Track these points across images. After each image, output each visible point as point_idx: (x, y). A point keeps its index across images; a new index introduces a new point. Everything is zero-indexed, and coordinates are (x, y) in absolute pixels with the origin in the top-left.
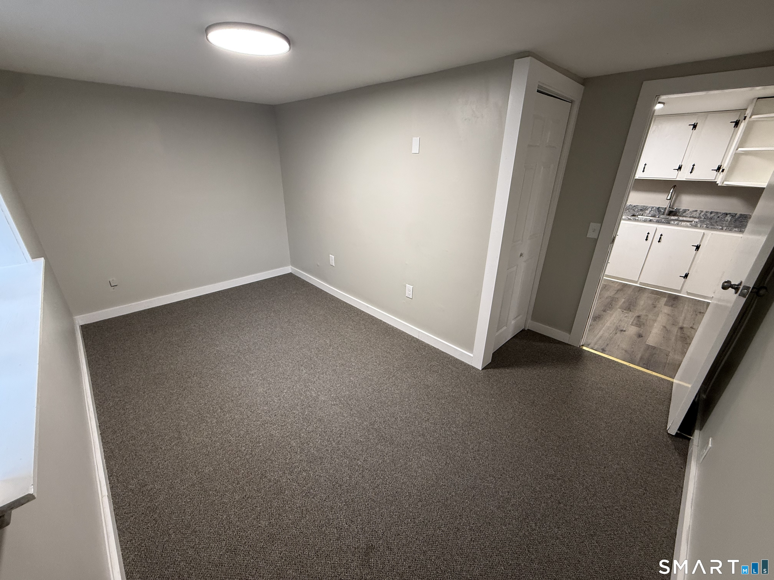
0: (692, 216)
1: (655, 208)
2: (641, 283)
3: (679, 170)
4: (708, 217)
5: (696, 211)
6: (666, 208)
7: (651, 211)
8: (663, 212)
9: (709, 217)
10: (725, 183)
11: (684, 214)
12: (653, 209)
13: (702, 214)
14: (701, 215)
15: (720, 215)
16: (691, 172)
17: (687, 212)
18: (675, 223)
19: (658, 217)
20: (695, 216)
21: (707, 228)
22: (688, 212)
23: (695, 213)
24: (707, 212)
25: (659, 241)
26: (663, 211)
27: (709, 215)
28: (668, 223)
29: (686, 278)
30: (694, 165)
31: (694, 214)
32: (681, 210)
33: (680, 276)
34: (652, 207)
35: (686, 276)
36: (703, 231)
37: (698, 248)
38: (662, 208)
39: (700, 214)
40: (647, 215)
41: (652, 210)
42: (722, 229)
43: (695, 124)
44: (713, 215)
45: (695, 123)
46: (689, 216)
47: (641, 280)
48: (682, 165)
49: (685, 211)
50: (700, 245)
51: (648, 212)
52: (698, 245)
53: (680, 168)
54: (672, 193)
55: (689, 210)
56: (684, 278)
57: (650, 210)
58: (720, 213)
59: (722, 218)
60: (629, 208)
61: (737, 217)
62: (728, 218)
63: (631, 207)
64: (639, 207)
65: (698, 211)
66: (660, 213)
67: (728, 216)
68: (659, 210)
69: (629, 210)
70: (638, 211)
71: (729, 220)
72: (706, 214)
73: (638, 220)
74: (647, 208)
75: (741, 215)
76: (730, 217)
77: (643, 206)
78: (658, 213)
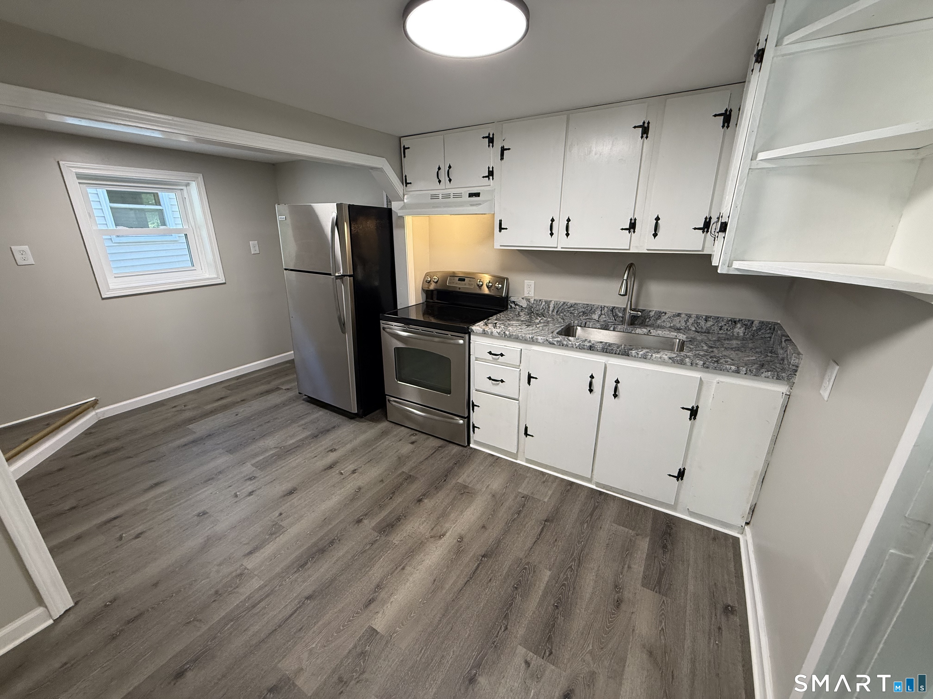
0: (674, 326)
1: (606, 309)
2: (598, 484)
3: (632, 230)
4: (702, 328)
5: (679, 315)
6: (625, 309)
7: (600, 315)
8: (622, 317)
9: (704, 328)
11: (659, 322)
12: (603, 312)
13: (691, 321)
14: (688, 324)
15: (723, 323)
16: (655, 235)
17: (664, 318)
18: (640, 356)
20: (678, 326)
21: (705, 367)
22: (666, 317)
23: (677, 319)
24: (698, 317)
25: (615, 396)
26: (620, 315)
27: (702, 323)
29: (682, 479)
30: (658, 219)
31: (676, 323)
32: (652, 314)
33: (670, 475)
34: (602, 308)
35: (681, 475)
36: (696, 375)
37: (694, 413)
38: (619, 309)
39: (686, 322)
41: (602, 314)
42: (737, 372)
43: (646, 125)
44: (709, 324)
45: (644, 123)
46: (668, 325)
47: (597, 478)
48: (635, 220)
49: (659, 315)
50: (697, 407)
51: (596, 317)
52: (693, 407)
53: (633, 226)
54: (626, 280)
55: (666, 313)
56: (678, 480)
57: (599, 313)
58: (723, 318)
59: (727, 330)
60: (563, 309)
61: (754, 328)
62: (739, 330)
63: (566, 307)
64: (580, 307)
65: (683, 316)
66: (617, 319)
67: (739, 325)
68: (614, 314)
69: (563, 313)
70: (580, 314)
71: (742, 334)
72: (698, 322)
73: (567, 345)
74: (593, 310)
75: (762, 323)
76: (742, 329)
77: (585, 306)
78: (614, 319)
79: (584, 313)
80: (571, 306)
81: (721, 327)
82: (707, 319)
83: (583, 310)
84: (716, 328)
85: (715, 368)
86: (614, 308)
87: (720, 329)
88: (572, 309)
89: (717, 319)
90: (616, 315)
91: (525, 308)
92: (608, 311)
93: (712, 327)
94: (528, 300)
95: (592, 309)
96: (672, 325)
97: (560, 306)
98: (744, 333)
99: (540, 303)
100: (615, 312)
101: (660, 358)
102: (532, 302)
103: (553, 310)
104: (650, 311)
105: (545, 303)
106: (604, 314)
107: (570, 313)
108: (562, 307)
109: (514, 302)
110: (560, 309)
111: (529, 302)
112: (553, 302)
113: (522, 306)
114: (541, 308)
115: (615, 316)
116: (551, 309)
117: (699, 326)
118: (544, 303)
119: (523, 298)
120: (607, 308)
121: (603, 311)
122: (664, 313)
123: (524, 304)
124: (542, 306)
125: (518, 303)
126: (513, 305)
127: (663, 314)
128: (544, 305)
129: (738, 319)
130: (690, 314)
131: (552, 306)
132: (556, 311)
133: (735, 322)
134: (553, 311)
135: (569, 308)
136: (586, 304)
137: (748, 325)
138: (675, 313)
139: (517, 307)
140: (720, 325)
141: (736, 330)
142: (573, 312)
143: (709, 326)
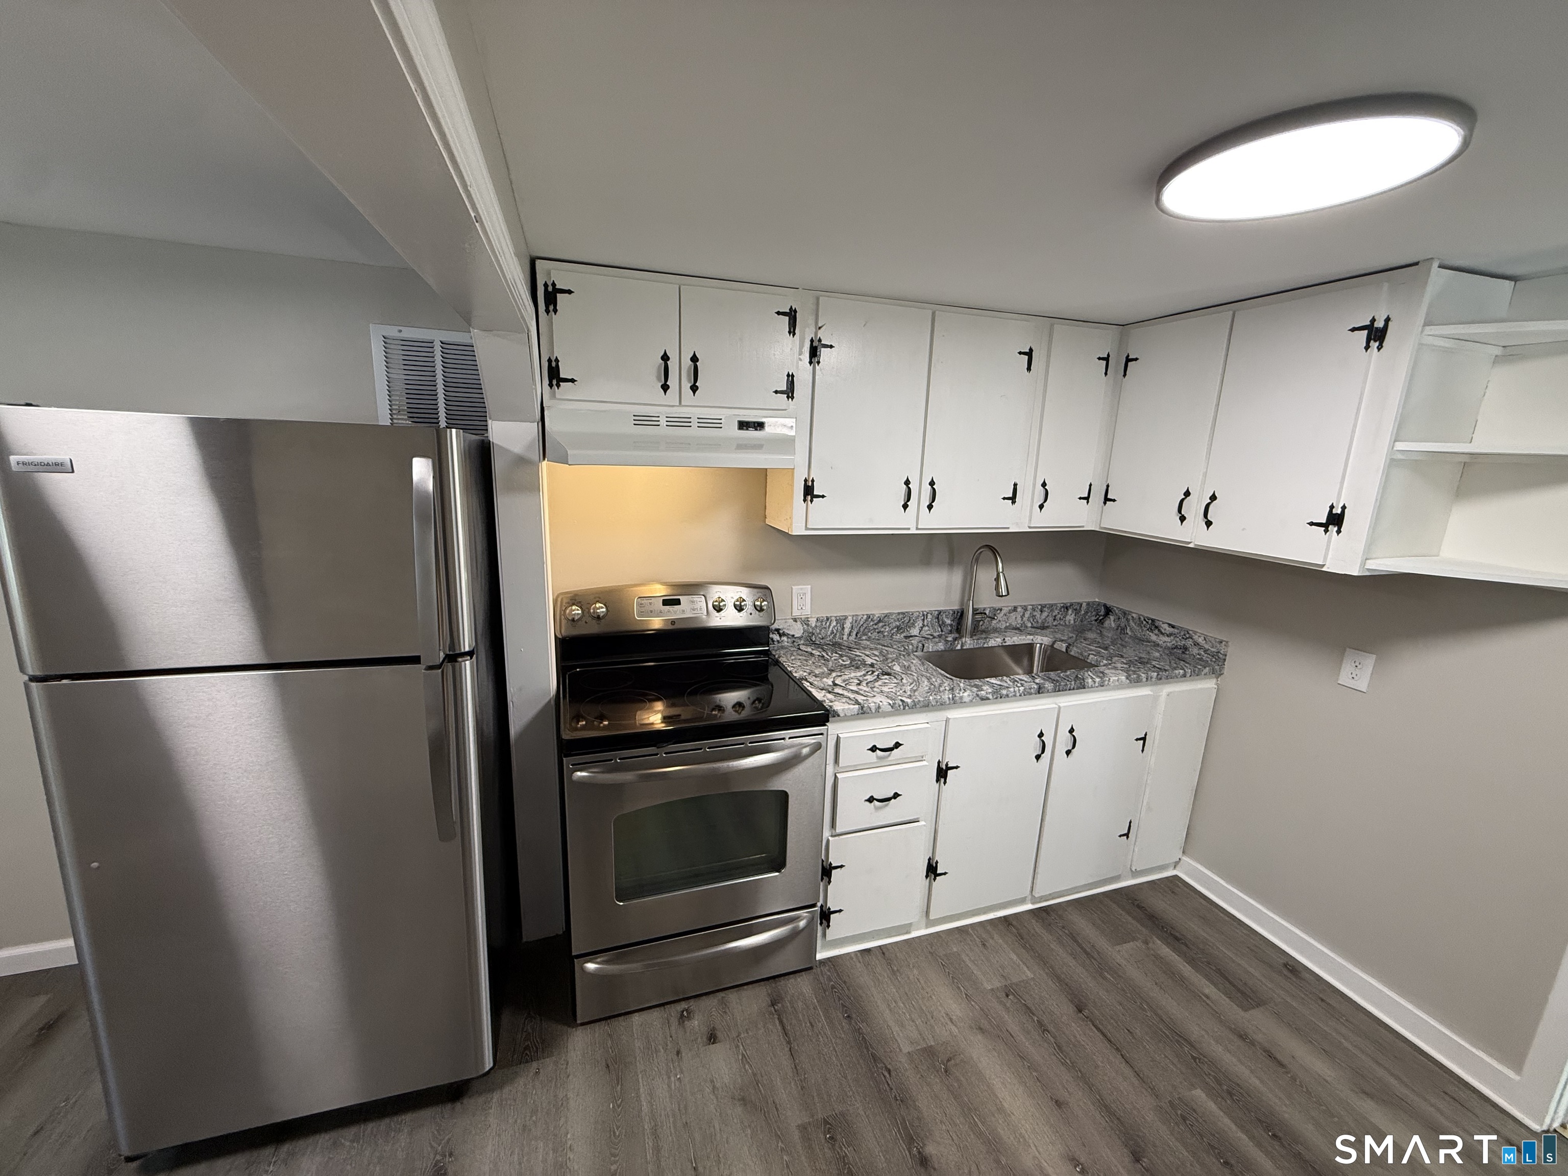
0: (1010, 625)
1: (929, 616)
3: (1012, 500)
4: (1038, 622)
5: (1015, 609)
6: (956, 613)
7: (922, 628)
8: (950, 625)
9: (1040, 621)
10: (1368, 565)
13: (1027, 614)
14: (1024, 619)
15: (1056, 612)
17: (1000, 616)
20: (1014, 624)
22: (1002, 614)
23: (1013, 615)
24: (1033, 608)
25: (1069, 753)
26: (948, 621)
29: (1130, 834)
33: (1117, 838)
34: (925, 616)
38: (948, 613)
39: (1022, 617)
41: (924, 626)
44: (1044, 615)
48: (1018, 485)
49: (994, 613)
51: (915, 631)
52: (1145, 734)
53: (1015, 494)
55: (1001, 610)
57: (921, 625)
58: (1057, 605)
59: (1060, 619)
60: (866, 628)
61: (1083, 612)
62: (1071, 617)
63: (871, 624)
64: (892, 621)
65: (1019, 609)
66: (944, 629)
67: (1070, 612)
68: (941, 622)
69: (867, 635)
70: (892, 632)
71: (1072, 622)
72: (1034, 614)
73: (1007, 696)
74: (912, 621)
75: (1088, 604)
76: (1073, 615)
77: (901, 616)
78: (940, 630)
79: (898, 628)
80: (880, 621)
81: (1055, 616)
82: (1042, 608)
83: (898, 623)
84: (1050, 619)
85: (1167, 678)
86: (940, 612)
87: (1054, 620)
88: (881, 624)
89: (1051, 607)
90: (944, 623)
91: (800, 638)
92: (932, 619)
93: (1047, 619)
94: (806, 622)
95: (910, 620)
96: (1008, 624)
97: (861, 623)
98: (1075, 620)
99: (828, 624)
100: (942, 620)
102: (813, 625)
103: (851, 632)
105: (837, 623)
106: (927, 626)
107: (878, 632)
108: (865, 625)
109: (778, 630)
110: (862, 629)
111: (808, 625)
112: (850, 619)
113: (793, 636)
114: (829, 633)
115: (942, 625)
116: (847, 631)
117: (1035, 620)
118: (834, 623)
119: (795, 620)
120: (931, 614)
121: (926, 621)
122: (999, 609)
123: (797, 630)
124: (831, 629)
125: (786, 631)
126: (776, 637)
127: (999, 612)
128: (834, 627)
129: (1069, 604)
130: (1025, 606)
131: (848, 625)
132: (855, 633)
133: (1066, 608)
134: (850, 635)
135: (876, 624)
136: (899, 614)
137: (1078, 609)
138: (1010, 608)
139: (785, 638)
140: (1054, 614)
141: (1068, 618)
142: (882, 629)
143: (1044, 617)
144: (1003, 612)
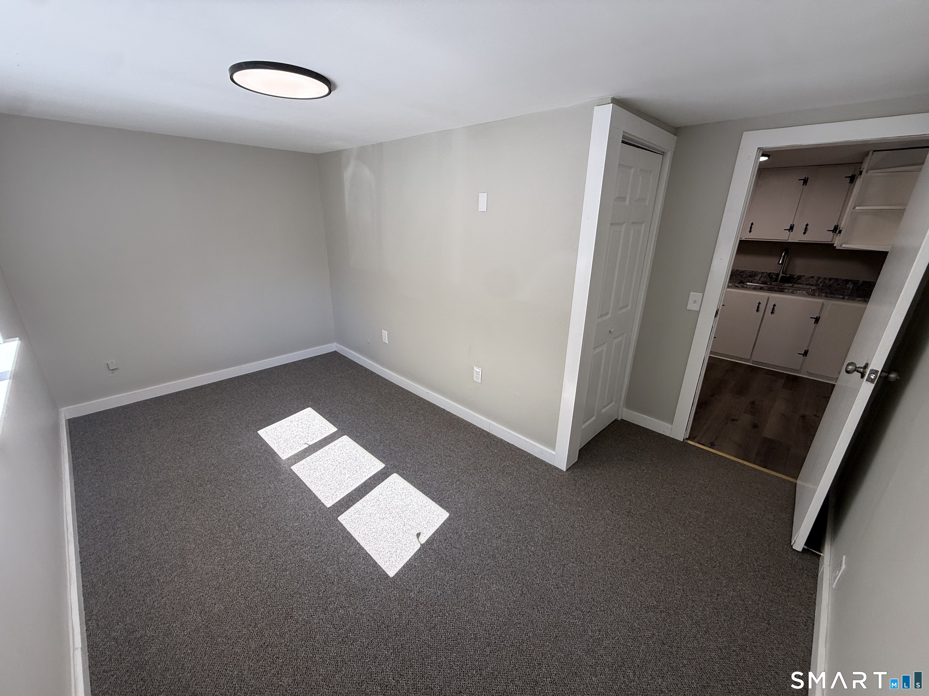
0: (809, 283)
1: (765, 274)
2: (754, 362)
3: (791, 230)
4: (827, 284)
5: (813, 277)
6: (778, 274)
7: (761, 277)
8: (776, 279)
10: (844, 246)
11: (799, 281)
14: (818, 282)
15: (840, 282)
16: (804, 233)
17: (803, 279)
18: (790, 292)
19: (770, 284)
20: (811, 283)
21: (826, 297)
23: (812, 279)
24: (825, 279)
25: (772, 313)
26: (774, 277)
27: (827, 282)
28: (781, 291)
29: (806, 356)
30: (807, 225)
31: (811, 281)
32: (796, 276)
33: (799, 354)
34: (763, 273)
35: (806, 353)
36: (821, 300)
37: (817, 320)
38: (774, 274)
40: (757, 282)
42: (843, 298)
43: (806, 179)
44: (831, 282)
46: (805, 283)
47: (754, 358)
48: (794, 225)
49: (800, 277)
50: (819, 317)
51: (758, 278)
52: (817, 317)
53: (791, 228)
54: (784, 256)
56: (803, 356)
58: (840, 279)
59: (842, 285)
61: (859, 285)
62: (850, 286)
63: (738, 272)
64: (747, 273)
65: (815, 278)
66: (772, 279)
67: (850, 283)
68: (770, 277)
70: (747, 277)
72: (825, 281)
74: (756, 274)
75: (864, 282)
76: (852, 285)
77: (751, 272)
78: (769, 279)
79: (750, 276)
80: (742, 272)
82: (830, 279)
84: (836, 283)
85: (832, 297)
86: (771, 273)
87: (838, 285)
89: (837, 280)
90: (772, 277)
93: (833, 284)
96: (807, 283)
101: (801, 292)
104: (794, 275)
106: (764, 277)
107: (741, 276)
117: (825, 283)
122: (803, 276)
129: (850, 280)
130: (820, 277)
133: (847, 281)
137: (855, 282)
138: (810, 276)
140: (838, 283)
141: (848, 285)
144: (805, 277)
